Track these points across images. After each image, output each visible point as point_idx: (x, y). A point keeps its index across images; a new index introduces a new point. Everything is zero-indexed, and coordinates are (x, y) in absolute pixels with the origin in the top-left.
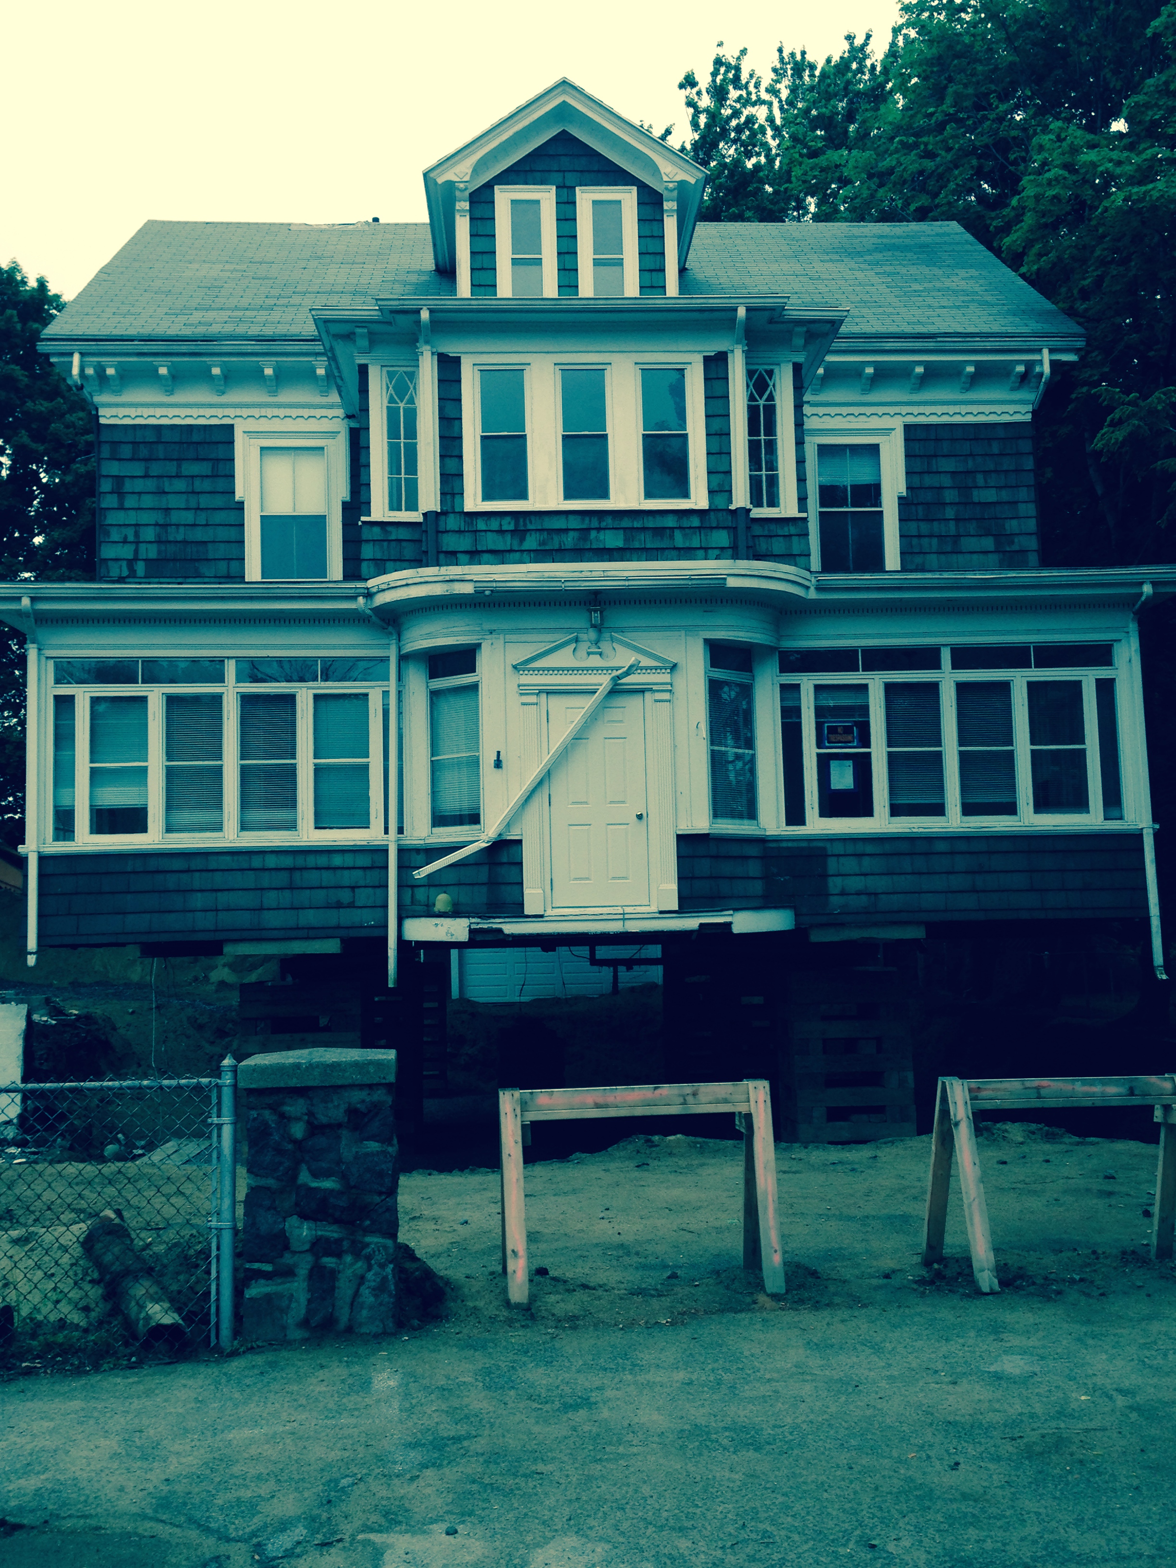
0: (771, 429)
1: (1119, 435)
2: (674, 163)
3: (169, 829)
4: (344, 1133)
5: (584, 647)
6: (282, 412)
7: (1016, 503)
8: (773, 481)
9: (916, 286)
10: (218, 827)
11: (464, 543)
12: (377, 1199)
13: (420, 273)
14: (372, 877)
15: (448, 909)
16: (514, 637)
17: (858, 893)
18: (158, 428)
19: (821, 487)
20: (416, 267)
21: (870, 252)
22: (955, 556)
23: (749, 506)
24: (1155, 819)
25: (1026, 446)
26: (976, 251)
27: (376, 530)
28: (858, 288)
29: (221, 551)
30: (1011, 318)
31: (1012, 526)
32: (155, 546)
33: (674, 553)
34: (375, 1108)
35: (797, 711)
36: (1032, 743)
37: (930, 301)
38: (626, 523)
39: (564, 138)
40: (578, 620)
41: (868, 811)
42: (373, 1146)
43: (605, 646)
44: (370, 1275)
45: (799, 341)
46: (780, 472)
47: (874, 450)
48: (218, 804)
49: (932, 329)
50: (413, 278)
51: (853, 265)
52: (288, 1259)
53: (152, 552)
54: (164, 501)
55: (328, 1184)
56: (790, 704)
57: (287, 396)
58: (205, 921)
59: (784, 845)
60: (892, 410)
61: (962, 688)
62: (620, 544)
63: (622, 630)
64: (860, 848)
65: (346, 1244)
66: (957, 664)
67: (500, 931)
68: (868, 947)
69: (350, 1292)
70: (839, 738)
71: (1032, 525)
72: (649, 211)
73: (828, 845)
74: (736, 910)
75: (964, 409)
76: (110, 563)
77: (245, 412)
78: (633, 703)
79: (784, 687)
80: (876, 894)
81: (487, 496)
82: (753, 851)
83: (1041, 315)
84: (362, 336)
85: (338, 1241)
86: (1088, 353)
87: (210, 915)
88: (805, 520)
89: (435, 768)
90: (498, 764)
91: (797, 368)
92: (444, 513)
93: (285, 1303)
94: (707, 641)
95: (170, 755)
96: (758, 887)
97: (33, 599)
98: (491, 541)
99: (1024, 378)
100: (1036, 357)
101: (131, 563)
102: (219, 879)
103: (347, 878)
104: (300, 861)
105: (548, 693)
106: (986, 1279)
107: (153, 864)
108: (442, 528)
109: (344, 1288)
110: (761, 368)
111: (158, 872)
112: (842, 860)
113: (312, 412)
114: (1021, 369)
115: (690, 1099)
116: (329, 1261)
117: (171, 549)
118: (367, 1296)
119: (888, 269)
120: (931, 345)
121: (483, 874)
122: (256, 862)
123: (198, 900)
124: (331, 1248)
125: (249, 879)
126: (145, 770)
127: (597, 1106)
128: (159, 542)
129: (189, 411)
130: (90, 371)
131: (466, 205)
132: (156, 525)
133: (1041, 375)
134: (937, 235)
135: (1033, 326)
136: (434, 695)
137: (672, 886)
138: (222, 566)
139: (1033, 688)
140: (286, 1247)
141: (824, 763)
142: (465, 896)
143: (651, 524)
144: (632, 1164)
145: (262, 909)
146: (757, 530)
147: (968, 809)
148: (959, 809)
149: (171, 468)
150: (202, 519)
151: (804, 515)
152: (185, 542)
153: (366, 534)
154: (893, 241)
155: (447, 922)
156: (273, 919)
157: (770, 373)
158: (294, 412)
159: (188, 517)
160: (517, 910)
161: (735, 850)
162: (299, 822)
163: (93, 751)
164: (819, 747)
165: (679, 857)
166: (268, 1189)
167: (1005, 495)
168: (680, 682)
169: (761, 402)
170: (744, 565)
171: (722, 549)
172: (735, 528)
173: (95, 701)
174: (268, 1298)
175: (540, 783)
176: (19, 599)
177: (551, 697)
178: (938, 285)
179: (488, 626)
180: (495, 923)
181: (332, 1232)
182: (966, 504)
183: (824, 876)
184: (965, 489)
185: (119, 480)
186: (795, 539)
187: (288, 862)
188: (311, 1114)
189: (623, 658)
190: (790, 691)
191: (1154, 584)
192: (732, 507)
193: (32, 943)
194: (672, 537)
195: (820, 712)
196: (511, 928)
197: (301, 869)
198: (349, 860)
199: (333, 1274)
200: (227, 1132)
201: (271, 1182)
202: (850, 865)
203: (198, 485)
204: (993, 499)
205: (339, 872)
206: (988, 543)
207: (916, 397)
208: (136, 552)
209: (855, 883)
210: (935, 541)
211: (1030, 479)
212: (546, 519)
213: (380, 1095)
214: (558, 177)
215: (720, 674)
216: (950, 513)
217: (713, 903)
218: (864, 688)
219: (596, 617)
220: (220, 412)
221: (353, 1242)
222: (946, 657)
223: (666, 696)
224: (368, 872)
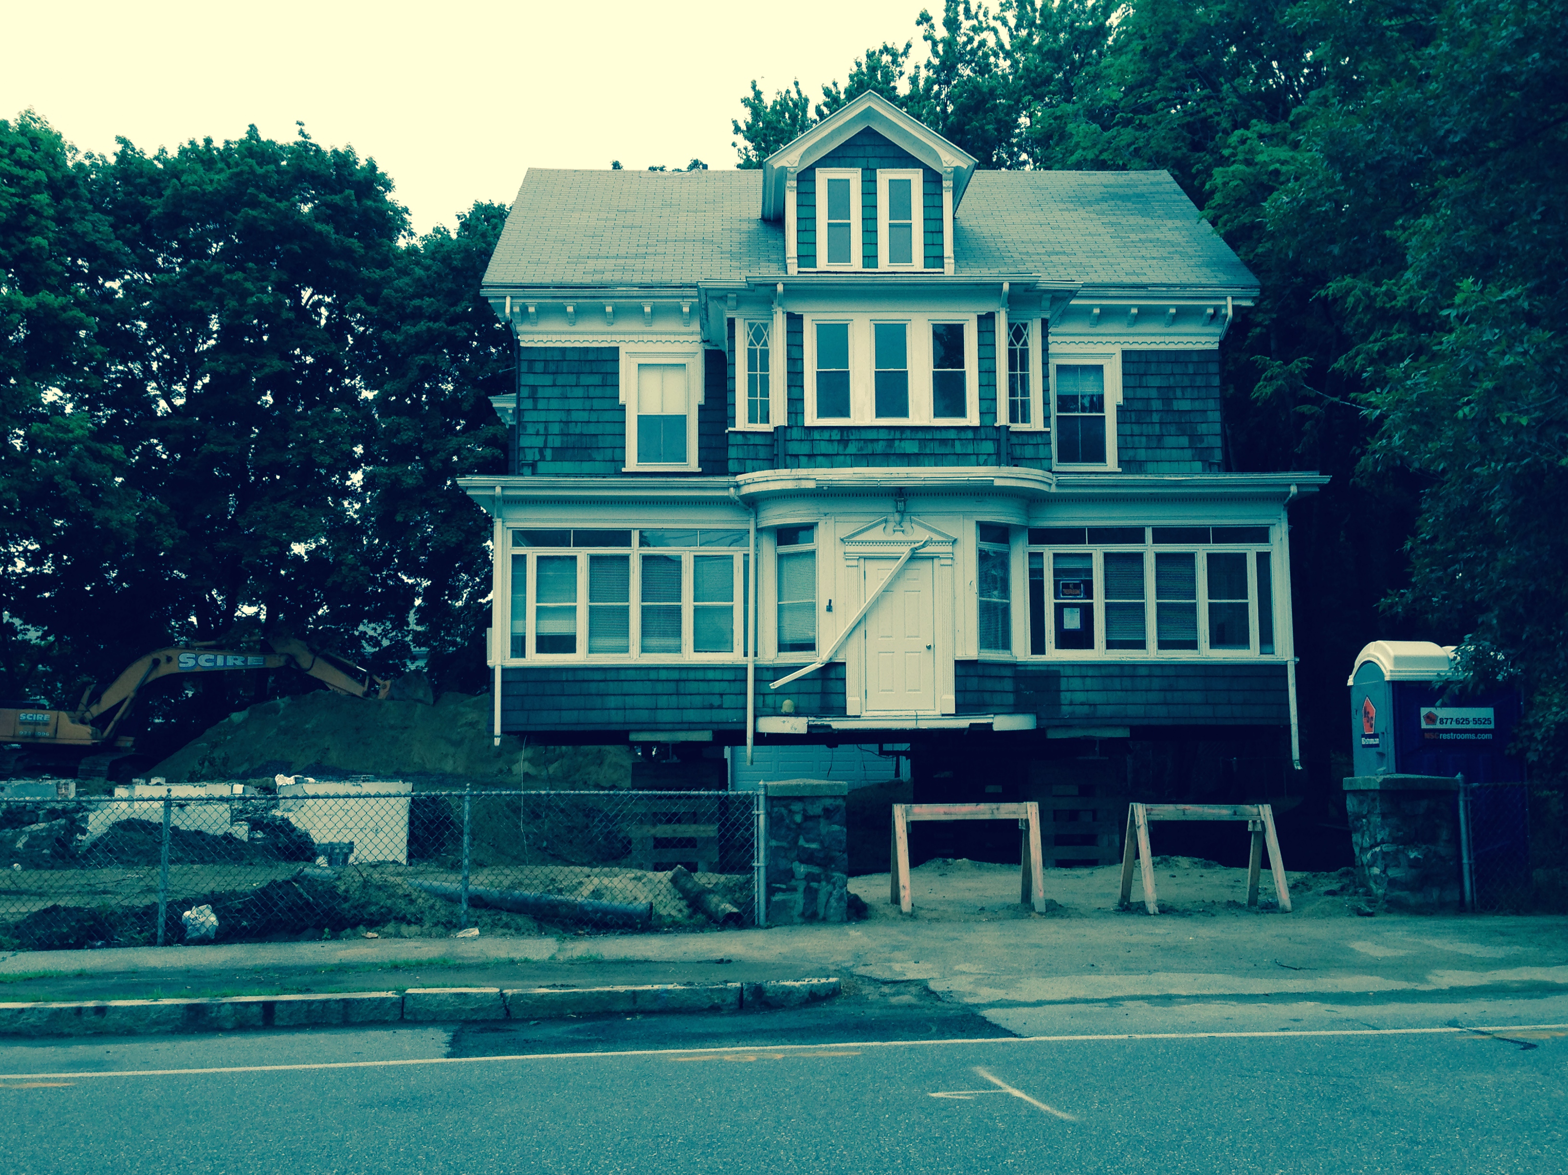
0: (1024, 366)
1: (1269, 390)
2: (951, 153)
3: (591, 651)
4: (822, 820)
5: (891, 526)
6: (654, 338)
7: (1206, 411)
8: (1025, 405)
9: (1133, 236)
10: (626, 650)
11: (805, 448)
12: (838, 854)
13: (749, 221)
14: (736, 687)
15: (792, 710)
16: (842, 518)
17: (1082, 704)
18: (563, 350)
19: (1058, 396)
20: (745, 215)
21: (1097, 201)
22: (1158, 451)
23: (1009, 424)
24: (1296, 655)
25: (1214, 368)
26: (1181, 201)
27: (739, 437)
28: (1089, 238)
29: (608, 441)
30: (1204, 269)
31: (1202, 428)
32: (559, 438)
33: (955, 458)
34: (838, 808)
35: (1041, 572)
36: (1210, 598)
37: (1144, 252)
38: (920, 435)
39: (868, 132)
40: (888, 507)
41: (1090, 645)
42: (836, 827)
43: (906, 525)
44: (835, 892)
45: (1046, 304)
46: (1031, 397)
47: (1099, 369)
48: (626, 633)
49: (1145, 280)
50: (745, 226)
51: (1084, 215)
52: (793, 883)
53: (557, 442)
54: (567, 404)
55: (814, 846)
56: (1035, 566)
57: (659, 326)
58: (617, 717)
59: (1030, 668)
60: (1113, 339)
61: (1159, 557)
62: (916, 451)
63: (918, 514)
64: (1084, 672)
65: (823, 877)
66: (1156, 541)
67: (829, 726)
68: (1088, 743)
69: (825, 900)
70: (1070, 591)
71: (1217, 428)
72: (932, 187)
73: (1061, 669)
74: (995, 714)
75: (1168, 339)
76: (527, 450)
77: (627, 338)
78: (927, 565)
79: (1031, 555)
80: (1095, 705)
81: (821, 414)
82: (1008, 672)
83: (1229, 267)
84: (732, 299)
85: (819, 875)
86: (1261, 301)
87: (621, 712)
88: (1049, 433)
89: (780, 609)
90: (829, 609)
91: (1045, 324)
92: (790, 427)
93: (792, 904)
94: (977, 522)
95: (592, 598)
96: (1010, 699)
97: (503, 488)
98: (824, 448)
99: (1213, 317)
100: (1223, 303)
101: (541, 450)
102: (627, 687)
103: (718, 687)
104: (684, 675)
105: (865, 558)
106: (1152, 908)
107: (580, 676)
108: (788, 438)
109: (822, 898)
110: (1018, 322)
111: (584, 681)
112: (1071, 680)
113: (677, 338)
114: (1210, 311)
115: (995, 811)
116: (814, 885)
117: (572, 439)
118: (833, 903)
119: (1113, 219)
120: (1143, 293)
121: (817, 686)
122: (653, 675)
123: (612, 702)
124: (816, 878)
125: (647, 687)
126: (574, 609)
127: (945, 813)
128: (562, 434)
129: (586, 337)
130: (517, 309)
131: (794, 183)
132: (561, 422)
133: (1226, 316)
134: (1152, 183)
135: (1223, 278)
136: (780, 557)
137: (952, 697)
138: (609, 452)
139: (1212, 558)
140: (793, 876)
141: (1059, 610)
142: (804, 701)
143: (938, 437)
144: (937, 874)
145: (657, 708)
146: (1014, 440)
147: (1163, 645)
148: (1156, 644)
149: (572, 379)
150: (594, 417)
151: (1048, 429)
152: (581, 435)
153: (732, 440)
154: (1116, 190)
155: (792, 720)
156: (665, 716)
157: (1025, 326)
158: (664, 338)
159: (584, 416)
160: (841, 712)
161: (994, 672)
162: (683, 647)
163: (538, 595)
164: (1056, 598)
165: (956, 676)
166: (783, 847)
167: (1198, 405)
168: (959, 551)
169: (1018, 347)
170: (1006, 470)
171: (989, 454)
172: (998, 440)
173: (540, 559)
174: (784, 901)
175: (859, 623)
176: (494, 487)
177: (868, 562)
178: (1151, 236)
179: (823, 510)
180: (826, 721)
181: (816, 870)
182: (1168, 411)
183: (1059, 691)
184: (1167, 401)
185: (534, 388)
186: (1041, 447)
187: (675, 675)
188: (804, 810)
189: (919, 534)
190: (1036, 557)
191: (1298, 485)
192: (997, 425)
193: (497, 730)
194: (953, 446)
195: (1057, 572)
196: (838, 724)
197: (684, 681)
198: (718, 675)
199: (816, 891)
200: (762, 818)
201: (784, 844)
202: (1076, 683)
203: (592, 392)
204: (1188, 408)
205: (711, 683)
206: (1184, 441)
207: (1131, 330)
208: (546, 442)
209: (1080, 697)
210: (1144, 439)
211: (1216, 393)
212: (863, 432)
213: (840, 802)
214: (864, 162)
215: (987, 546)
216: (1156, 418)
217: (980, 708)
218: (1090, 556)
219: (901, 506)
220: (609, 338)
221: (826, 876)
222: (1149, 534)
223: (949, 562)
224: (732, 684)
